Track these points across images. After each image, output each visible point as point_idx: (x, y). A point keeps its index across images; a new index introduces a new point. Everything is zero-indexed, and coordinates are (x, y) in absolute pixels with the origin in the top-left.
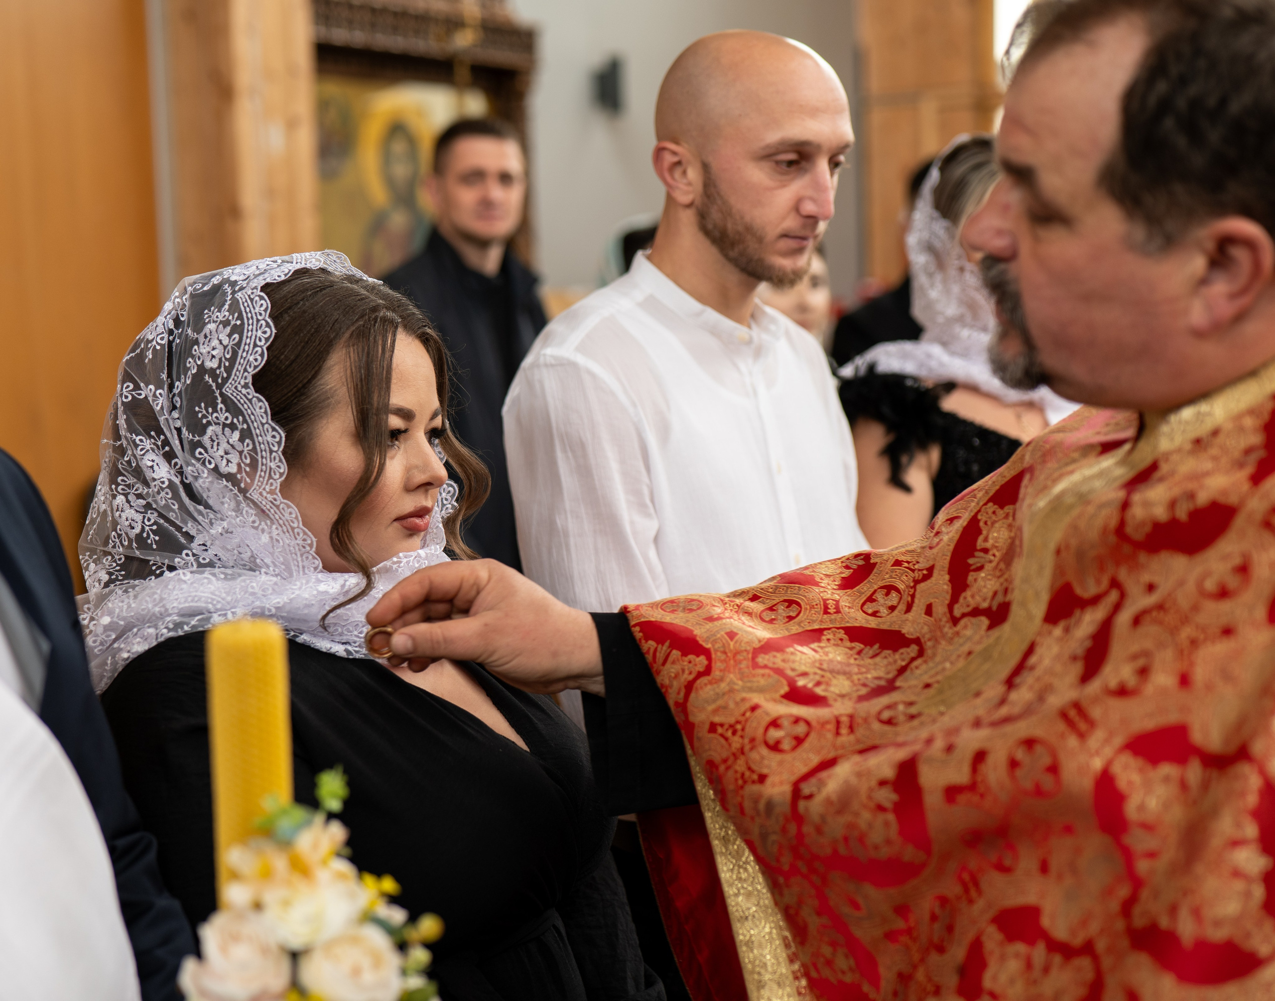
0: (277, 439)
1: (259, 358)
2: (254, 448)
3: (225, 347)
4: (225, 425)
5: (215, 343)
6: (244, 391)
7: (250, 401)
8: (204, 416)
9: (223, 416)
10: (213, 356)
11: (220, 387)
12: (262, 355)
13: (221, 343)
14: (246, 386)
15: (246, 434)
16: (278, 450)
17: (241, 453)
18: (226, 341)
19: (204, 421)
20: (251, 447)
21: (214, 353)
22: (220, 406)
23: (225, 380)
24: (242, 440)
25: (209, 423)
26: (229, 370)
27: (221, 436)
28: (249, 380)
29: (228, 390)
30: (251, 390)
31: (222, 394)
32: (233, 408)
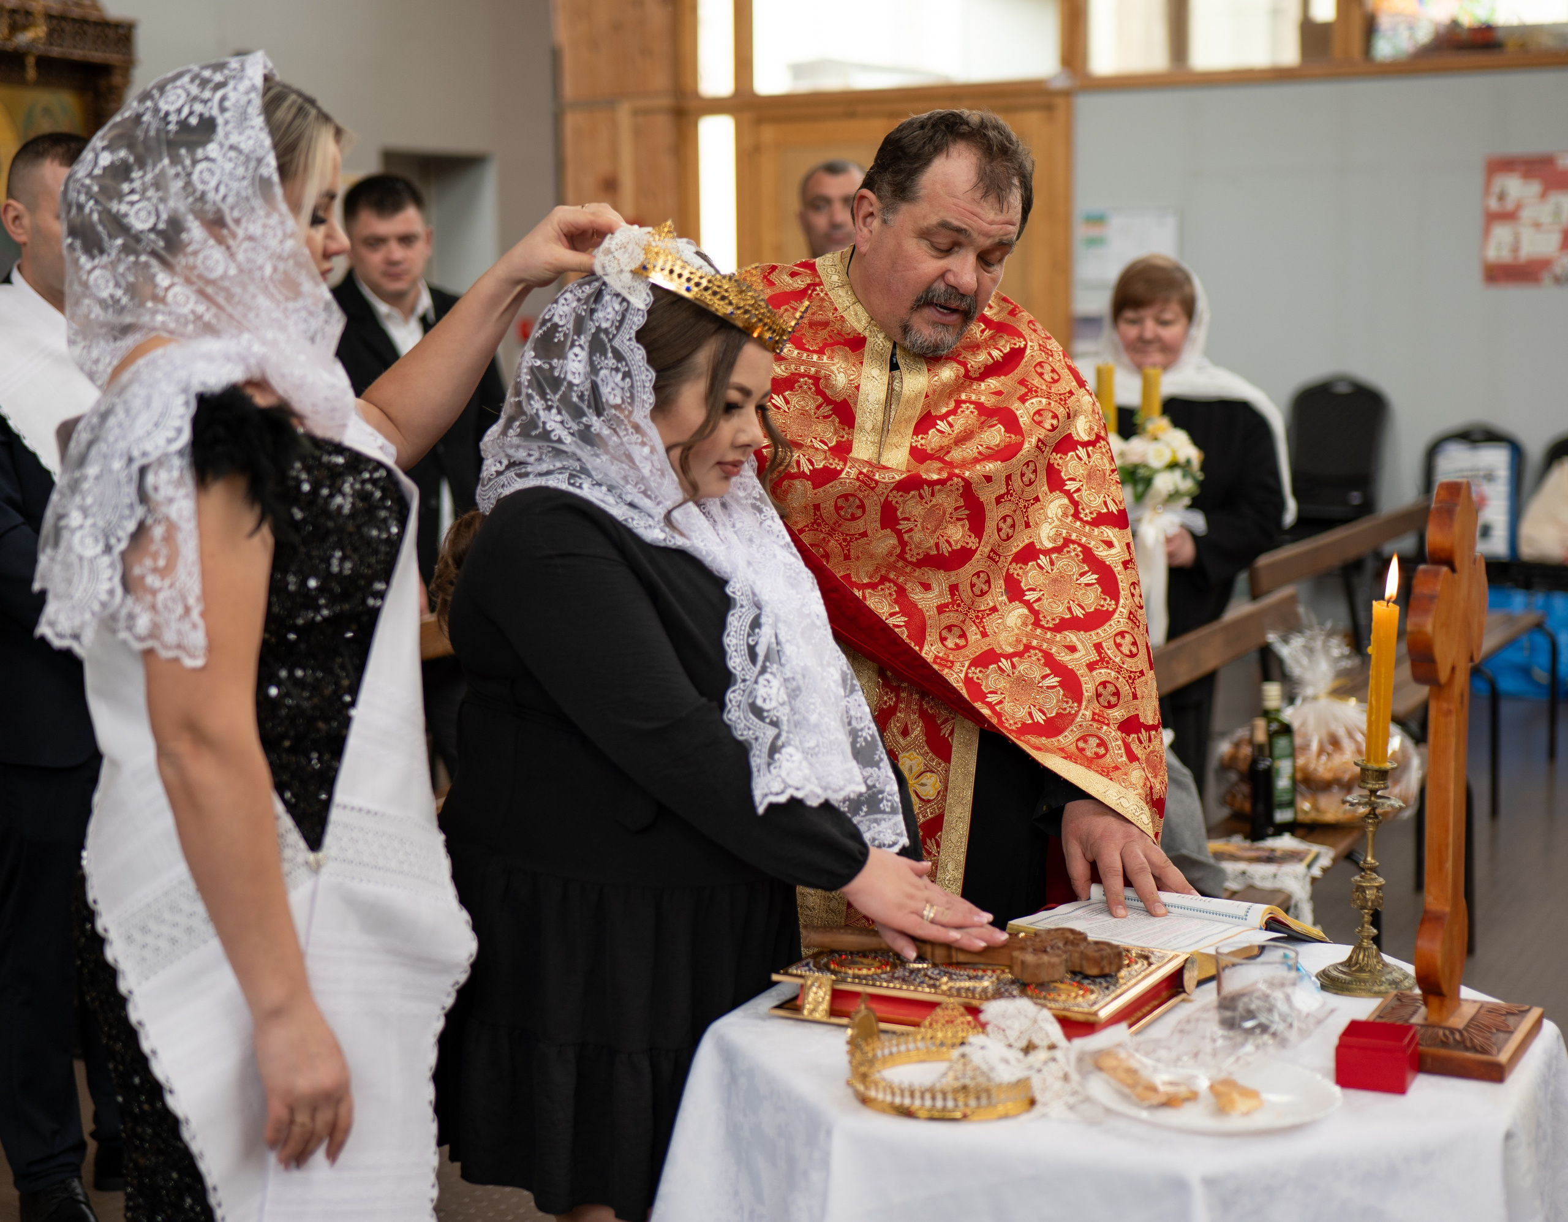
0: (650, 378)
1: (641, 319)
2: (632, 386)
3: (617, 312)
4: (612, 369)
5: (610, 309)
6: (628, 343)
7: (632, 350)
8: (599, 363)
9: (611, 362)
10: (608, 319)
11: (610, 341)
12: (643, 316)
13: (614, 309)
14: (630, 339)
15: (627, 375)
16: (649, 385)
17: (623, 389)
18: (617, 307)
19: (599, 367)
20: (630, 384)
21: (609, 317)
22: (610, 355)
23: (614, 336)
24: (623, 379)
25: (601, 368)
26: (618, 328)
27: (609, 378)
28: (633, 335)
29: (616, 343)
30: (634, 343)
31: (612, 347)
32: (619, 356)
